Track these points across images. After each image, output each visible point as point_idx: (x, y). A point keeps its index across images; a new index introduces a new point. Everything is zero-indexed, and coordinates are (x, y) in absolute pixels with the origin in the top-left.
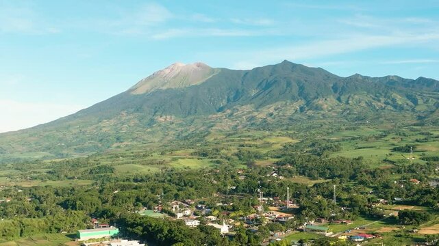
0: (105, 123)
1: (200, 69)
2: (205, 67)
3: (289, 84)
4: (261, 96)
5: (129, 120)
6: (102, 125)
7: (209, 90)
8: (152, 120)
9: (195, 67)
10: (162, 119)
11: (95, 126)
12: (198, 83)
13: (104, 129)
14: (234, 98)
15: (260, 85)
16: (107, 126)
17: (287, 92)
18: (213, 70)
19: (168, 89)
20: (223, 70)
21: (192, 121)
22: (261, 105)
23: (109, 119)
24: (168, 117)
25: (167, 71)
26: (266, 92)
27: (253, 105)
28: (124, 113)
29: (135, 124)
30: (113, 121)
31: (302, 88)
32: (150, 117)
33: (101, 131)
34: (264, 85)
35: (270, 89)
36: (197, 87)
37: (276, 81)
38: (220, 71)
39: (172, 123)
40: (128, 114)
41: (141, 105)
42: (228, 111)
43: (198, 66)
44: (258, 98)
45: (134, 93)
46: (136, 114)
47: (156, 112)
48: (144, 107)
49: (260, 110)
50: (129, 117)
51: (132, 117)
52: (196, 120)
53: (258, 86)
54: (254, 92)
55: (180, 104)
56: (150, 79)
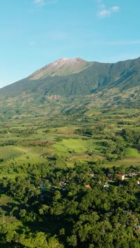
0: (10, 100)
1: (79, 62)
2: (83, 61)
4: (124, 81)
5: (27, 98)
6: (8, 101)
7: (85, 77)
8: (44, 98)
9: (75, 61)
10: (51, 98)
11: (3, 102)
12: (77, 72)
13: (9, 104)
14: (104, 83)
15: (123, 73)
16: (11, 102)
18: (88, 63)
20: (95, 62)
21: (73, 100)
22: (124, 89)
23: (13, 96)
24: (55, 96)
25: (56, 64)
27: (118, 88)
28: (24, 93)
29: (31, 101)
30: (16, 99)
32: (42, 96)
34: (125, 74)
36: (76, 75)
37: (134, 71)
38: (93, 64)
39: (58, 101)
40: (27, 93)
41: (37, 87)
42: (100, 93)
43: (78, 60)
44: (121, 84)
45: (32, 79)
46: (32, 94)
47: (46, 92)
48: (39, 89)
49: (123, 91)
50: (27, 96)
51: (29, 95)
52: (76, 99)
53: (121, 74)
54: (117, 79)
55: (64, 86)
56: (43, 69)
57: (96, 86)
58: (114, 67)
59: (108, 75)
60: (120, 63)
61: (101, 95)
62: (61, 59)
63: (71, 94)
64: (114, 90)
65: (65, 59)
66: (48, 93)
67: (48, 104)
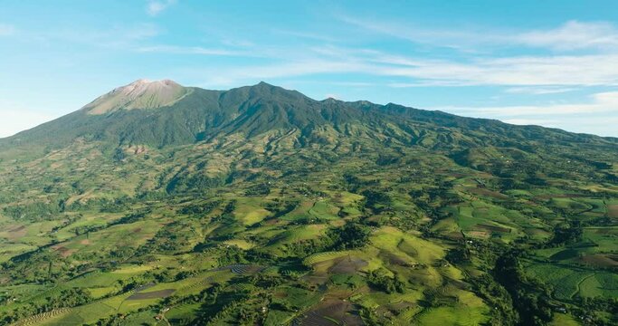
0: (55, 155)
1: (169, 87)
2: (175, 86)
3: (276, 109)
4: (248, 122)
5: (88, 151)
6: (50, 158)
7: (185, 113)
8: (119, 151)
9: (164, 85)
10: (131, 150)
11: (40, 159)
12: (171, 104)
13: (54, 166)
14: (215, 122)
15: (242, 107)
16: (57, 161)
17: (277, 118)
18: (185, 90)
19: (134, 110)
20: (196, 89)
21: (172, 154)
23: (59, 147)
24: (140, 147)
25: (131, 88)
26: (253, 118)
27: (242, 133)
28: (80, 140)
29: (97, 158)
30: (66, 152)
31: (291, 114)
32: (116, 146)
33: (49, 169)
34: (246, 108)
35: (256, 115)
36: (169, 109)
37: (259, 106)
38: (193, 90)
39: (147, 158)
40: (86, 142)
41: (104, 130)
42: (215, 142)
43: (168, 83)
44: (245, 125)
45: (91, 113)
46: (97, 143)
47: (122, 140)
48: (107, 133)
49: (251, 139)
50: (87, 146)
51: (91, 146)
52: (177, 153)
53: (239, 110)
54: (235, 116)
55: (153, 129)
56: (110, 95)
57: (203, 126)
58: (226, 96)
59: (219, 110)
60: (234, 91)
61: (219, 147)
62: (139, 81)
63: (165, 142)
64: (238, 137)
65: (145, 81)
66: (126, 142)
67: (131, 166)
